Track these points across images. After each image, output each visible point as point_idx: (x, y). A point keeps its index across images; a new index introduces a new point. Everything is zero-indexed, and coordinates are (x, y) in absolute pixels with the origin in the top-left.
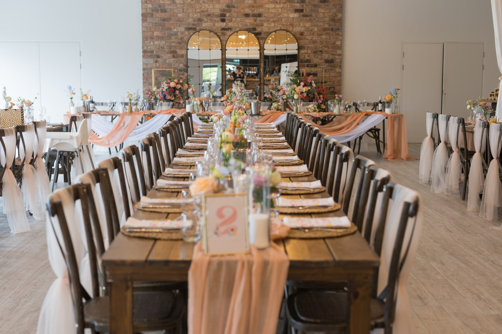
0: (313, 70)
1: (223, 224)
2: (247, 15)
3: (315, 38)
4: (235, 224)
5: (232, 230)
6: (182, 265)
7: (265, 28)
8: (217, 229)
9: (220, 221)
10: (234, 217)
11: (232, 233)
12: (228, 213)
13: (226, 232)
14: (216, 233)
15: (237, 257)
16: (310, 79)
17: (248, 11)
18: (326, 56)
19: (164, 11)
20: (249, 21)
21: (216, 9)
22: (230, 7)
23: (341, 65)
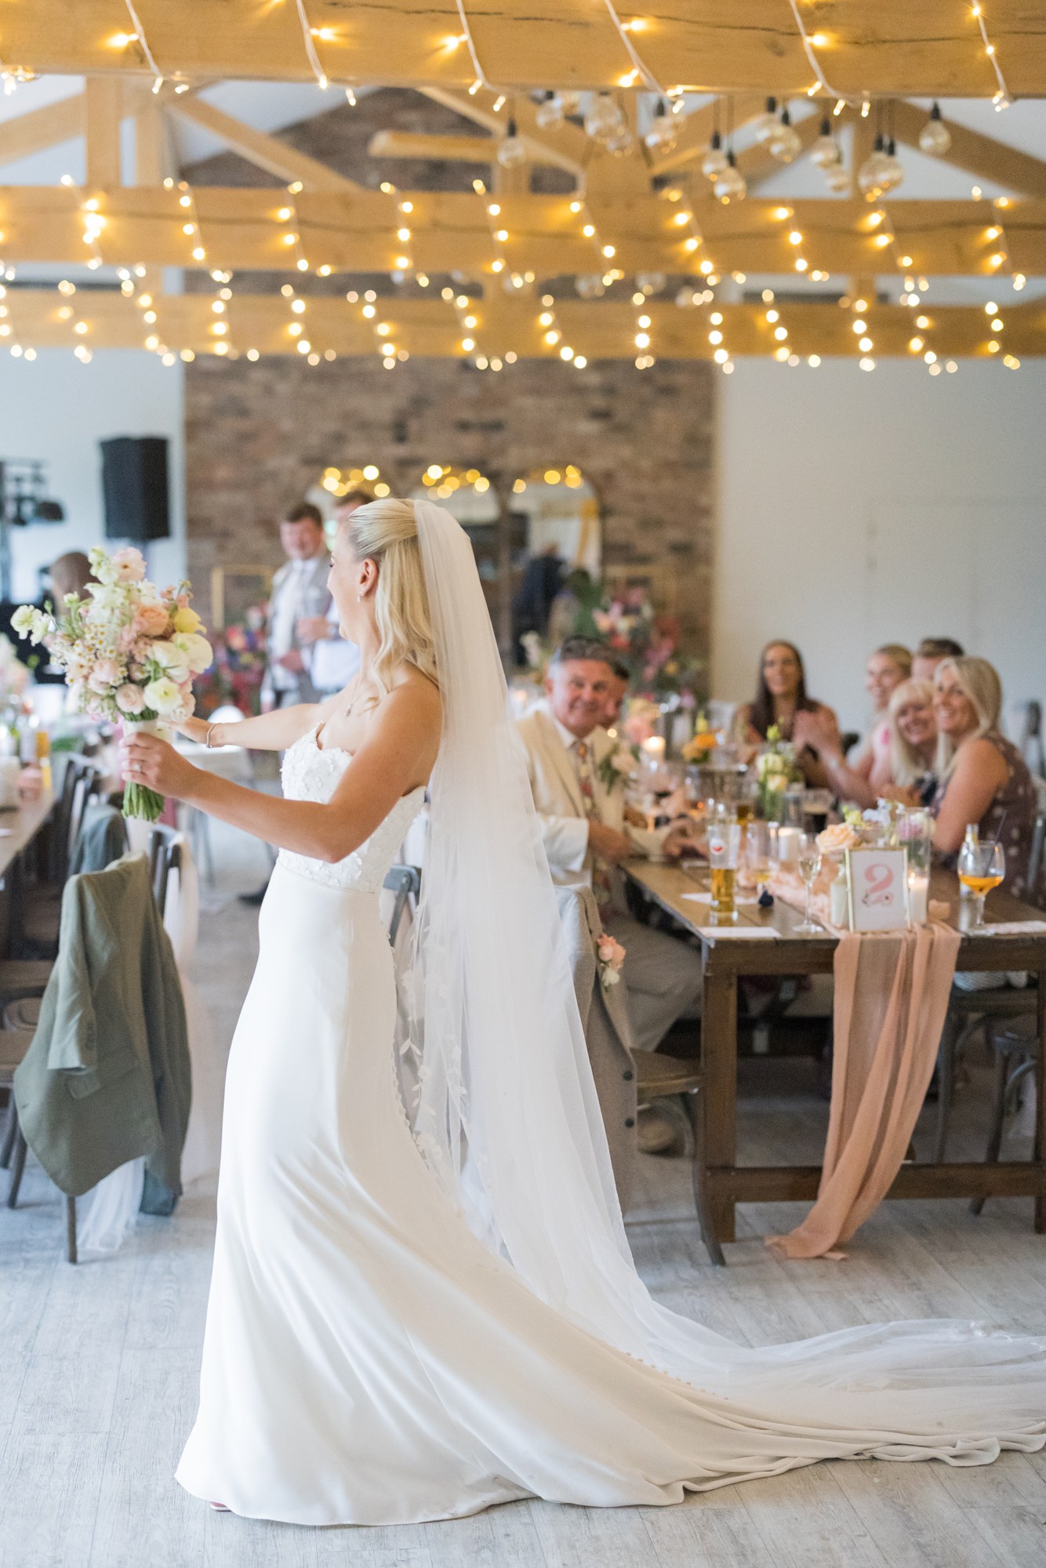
0: (640, 571)
1: (875, 889)
2: (464, 426)
3: (645, 487)
4: (891, 889)
5: (887, 898)
6: (826, 947)
7: (513, 458)
8: (867, 896)
9: (870, 885)
10: (888, 880)
11: (886, 902)
12: (880, 874)
13: (878, 901)
14: (865, 902)
15: (898, 935)
16: (636, 596)
17: (467, 415)
18: (674, 534)
19: (243, 412)
20: (470, 443)
21: (382, 408)
22: (419, 403)
23: (707, 558)
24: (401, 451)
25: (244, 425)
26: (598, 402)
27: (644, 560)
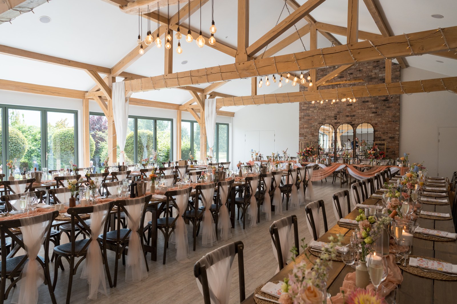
0: (382, 142)
2: (347, 116)
3: (383, 126)
7: (356, 122)
17: (348, 114)
18: (390, 135)
19: (309, 116)
20: (348, 119)
21: (332, 114)
22: (339, 113)
23: (399, 140)
24: (336, 121)
25: (310, 118)
26: (374, 110)
27: (384, 140)
